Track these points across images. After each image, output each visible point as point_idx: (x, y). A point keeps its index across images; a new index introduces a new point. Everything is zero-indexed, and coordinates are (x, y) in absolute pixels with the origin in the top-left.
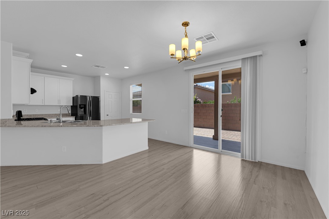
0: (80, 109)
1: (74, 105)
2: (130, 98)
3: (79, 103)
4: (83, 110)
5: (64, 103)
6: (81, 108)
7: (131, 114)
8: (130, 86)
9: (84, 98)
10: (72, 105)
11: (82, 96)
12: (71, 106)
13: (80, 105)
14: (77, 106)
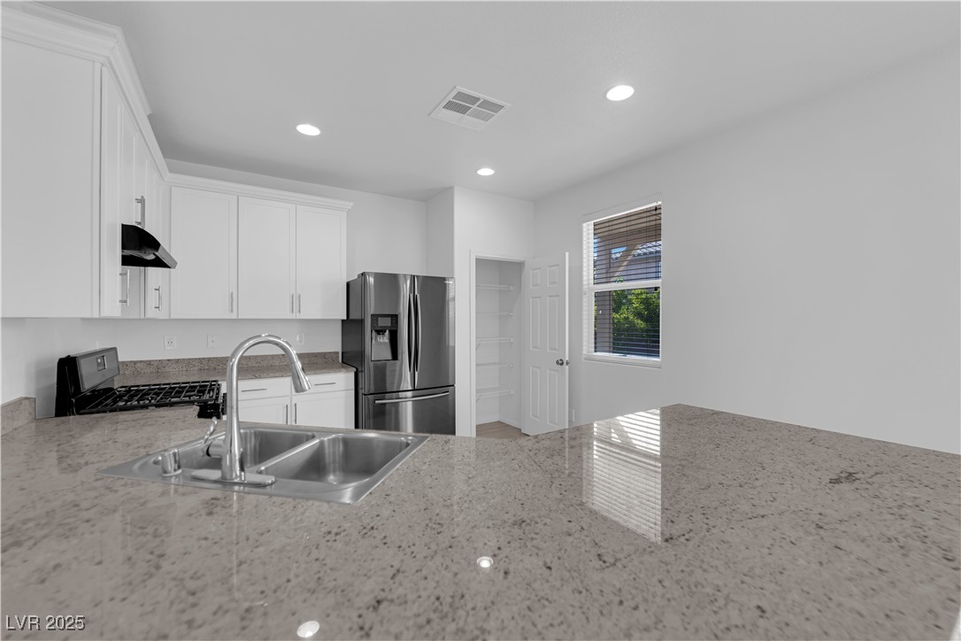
0: (374, 333)
1: (351, 317)
2: (585, 283)
3: (372, 308)
4: (385, 339)
5: (312, 311)
6: (380, 332)
7: (589, 359)
8: (585, 225)
9: (389, 282)
10: (345, 318)
11: (380, 277)
12: (343, 321)
13: (375, 317)
14: (361, 322)
